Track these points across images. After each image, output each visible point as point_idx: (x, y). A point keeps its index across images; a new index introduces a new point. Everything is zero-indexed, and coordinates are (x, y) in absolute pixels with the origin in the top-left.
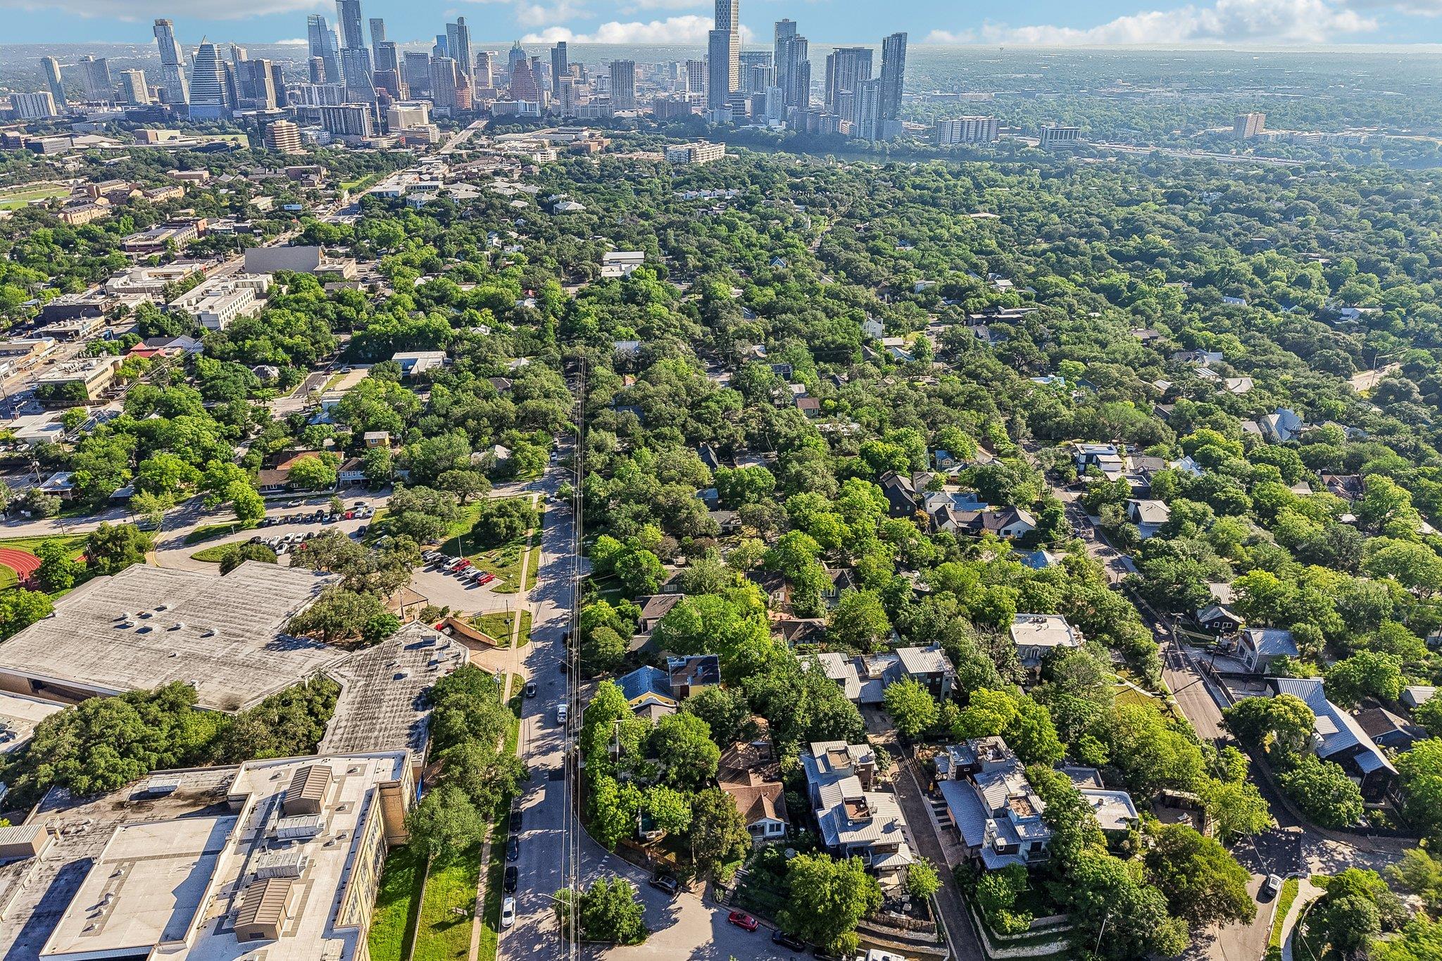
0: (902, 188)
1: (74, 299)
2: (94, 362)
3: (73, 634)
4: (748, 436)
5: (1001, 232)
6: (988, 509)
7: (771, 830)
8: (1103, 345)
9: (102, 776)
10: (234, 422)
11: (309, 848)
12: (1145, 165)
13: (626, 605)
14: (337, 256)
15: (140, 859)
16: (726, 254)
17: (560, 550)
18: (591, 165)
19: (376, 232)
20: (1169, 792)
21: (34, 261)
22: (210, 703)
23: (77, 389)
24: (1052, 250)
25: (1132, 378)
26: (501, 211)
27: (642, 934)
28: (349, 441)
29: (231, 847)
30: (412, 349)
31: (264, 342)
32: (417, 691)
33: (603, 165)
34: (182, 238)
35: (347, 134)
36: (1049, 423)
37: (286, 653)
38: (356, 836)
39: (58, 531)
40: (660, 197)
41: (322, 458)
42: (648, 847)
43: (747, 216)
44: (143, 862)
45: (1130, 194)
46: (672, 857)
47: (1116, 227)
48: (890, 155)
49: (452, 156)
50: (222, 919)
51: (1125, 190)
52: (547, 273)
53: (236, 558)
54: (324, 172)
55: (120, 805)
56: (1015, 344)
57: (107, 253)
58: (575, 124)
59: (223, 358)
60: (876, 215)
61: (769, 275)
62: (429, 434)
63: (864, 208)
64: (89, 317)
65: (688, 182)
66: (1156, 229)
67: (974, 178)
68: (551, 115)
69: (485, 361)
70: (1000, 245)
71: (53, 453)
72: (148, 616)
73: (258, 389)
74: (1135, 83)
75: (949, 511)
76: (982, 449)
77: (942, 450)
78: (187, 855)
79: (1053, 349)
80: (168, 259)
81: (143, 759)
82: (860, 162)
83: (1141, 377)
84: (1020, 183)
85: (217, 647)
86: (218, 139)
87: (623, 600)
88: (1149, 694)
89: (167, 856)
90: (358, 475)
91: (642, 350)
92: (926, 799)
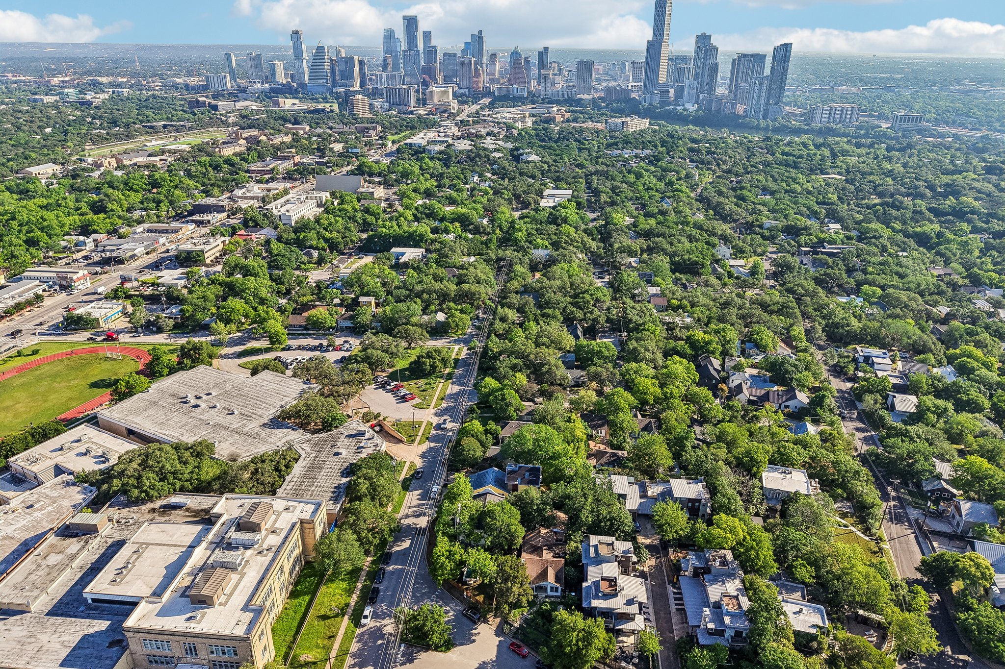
0: (773, 154)
1: (211, 201)
2: (211, 240)
3: (155, 403)
4: (608, 320)
5: (844, 189)
6: (775, 388)
7: (552, 591)
8: (901, 276)
9: (146, 491)
10: (283, 283)
11: (249, 552)
12: (974, 144)
13: (492, 425)
14: (373, 183)
15: (152, 544)
16: (630, 194)
17: (462, 385)
18: (553, 131)
19: (400, 169)
20: (861, 612)
21: (196, 176)
22: (221, 455)
23: (199, 256)
24: (881, 204)
25: (918, 303)
26: (485, 159)
27: (448, 645)
28: (349, 302)
29: (204, 545)
30: (405, 246)
31: (312, 235)
32: (346, 465)
33: (561, 132)
34: (283, 166)
35: (400, 105)
36: (841, 330)
37: (274, 431)
38: (278, 551)
39: (168, 341)
40: (594, 154)
41: (328, 310)
42: (466, 589)
43: (652, 168)
44: (153, 547)
45: (955, 166)
46: (481, 598)
47: (939, 190)
48: (773, 131)
49: (462, 121)
50: (187, 588)
51: (952, 162)
52: (502, 201)
53: (260, 368)
54: (380, 129)
55: (153, 510)
56: (830, 271)
57: (237, 174)
58: (548, 103)
59: (287, 243)
60: (748, 173)
61: (655, 210)
62: (399, 300)
63: (741, 168)
64: (218, 212)
65: (616, 144)
66: (973, 194)
67: (832, 150)
68: (534, 95)
69: (447, 256)
70: (839, 198)
71: (176, 293)
72: (200, 398)
73: (305, 264)
74: (980, 82)
75: (744, 387)
76: (783, 345)
77: (751, 343)
78: (179, 546)
79: (860, 276)
80: (272, 179)
81: (172, 484)
82: (746, 135)
83: (927, 303)
84: (867, 154)
85: (234, 422)
86: (320, 106)
87: (490, 422)
88: (867, 538)
89: (168, 545)
90: (348, 323)
91: (551, 256)
92: (670, 588)
